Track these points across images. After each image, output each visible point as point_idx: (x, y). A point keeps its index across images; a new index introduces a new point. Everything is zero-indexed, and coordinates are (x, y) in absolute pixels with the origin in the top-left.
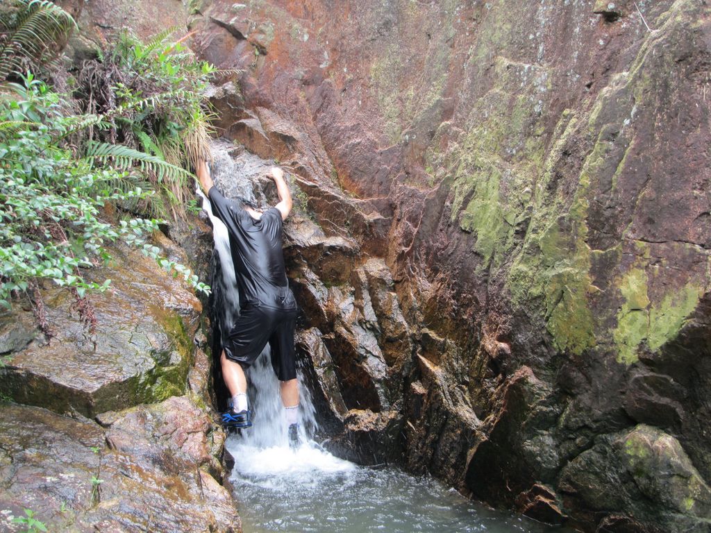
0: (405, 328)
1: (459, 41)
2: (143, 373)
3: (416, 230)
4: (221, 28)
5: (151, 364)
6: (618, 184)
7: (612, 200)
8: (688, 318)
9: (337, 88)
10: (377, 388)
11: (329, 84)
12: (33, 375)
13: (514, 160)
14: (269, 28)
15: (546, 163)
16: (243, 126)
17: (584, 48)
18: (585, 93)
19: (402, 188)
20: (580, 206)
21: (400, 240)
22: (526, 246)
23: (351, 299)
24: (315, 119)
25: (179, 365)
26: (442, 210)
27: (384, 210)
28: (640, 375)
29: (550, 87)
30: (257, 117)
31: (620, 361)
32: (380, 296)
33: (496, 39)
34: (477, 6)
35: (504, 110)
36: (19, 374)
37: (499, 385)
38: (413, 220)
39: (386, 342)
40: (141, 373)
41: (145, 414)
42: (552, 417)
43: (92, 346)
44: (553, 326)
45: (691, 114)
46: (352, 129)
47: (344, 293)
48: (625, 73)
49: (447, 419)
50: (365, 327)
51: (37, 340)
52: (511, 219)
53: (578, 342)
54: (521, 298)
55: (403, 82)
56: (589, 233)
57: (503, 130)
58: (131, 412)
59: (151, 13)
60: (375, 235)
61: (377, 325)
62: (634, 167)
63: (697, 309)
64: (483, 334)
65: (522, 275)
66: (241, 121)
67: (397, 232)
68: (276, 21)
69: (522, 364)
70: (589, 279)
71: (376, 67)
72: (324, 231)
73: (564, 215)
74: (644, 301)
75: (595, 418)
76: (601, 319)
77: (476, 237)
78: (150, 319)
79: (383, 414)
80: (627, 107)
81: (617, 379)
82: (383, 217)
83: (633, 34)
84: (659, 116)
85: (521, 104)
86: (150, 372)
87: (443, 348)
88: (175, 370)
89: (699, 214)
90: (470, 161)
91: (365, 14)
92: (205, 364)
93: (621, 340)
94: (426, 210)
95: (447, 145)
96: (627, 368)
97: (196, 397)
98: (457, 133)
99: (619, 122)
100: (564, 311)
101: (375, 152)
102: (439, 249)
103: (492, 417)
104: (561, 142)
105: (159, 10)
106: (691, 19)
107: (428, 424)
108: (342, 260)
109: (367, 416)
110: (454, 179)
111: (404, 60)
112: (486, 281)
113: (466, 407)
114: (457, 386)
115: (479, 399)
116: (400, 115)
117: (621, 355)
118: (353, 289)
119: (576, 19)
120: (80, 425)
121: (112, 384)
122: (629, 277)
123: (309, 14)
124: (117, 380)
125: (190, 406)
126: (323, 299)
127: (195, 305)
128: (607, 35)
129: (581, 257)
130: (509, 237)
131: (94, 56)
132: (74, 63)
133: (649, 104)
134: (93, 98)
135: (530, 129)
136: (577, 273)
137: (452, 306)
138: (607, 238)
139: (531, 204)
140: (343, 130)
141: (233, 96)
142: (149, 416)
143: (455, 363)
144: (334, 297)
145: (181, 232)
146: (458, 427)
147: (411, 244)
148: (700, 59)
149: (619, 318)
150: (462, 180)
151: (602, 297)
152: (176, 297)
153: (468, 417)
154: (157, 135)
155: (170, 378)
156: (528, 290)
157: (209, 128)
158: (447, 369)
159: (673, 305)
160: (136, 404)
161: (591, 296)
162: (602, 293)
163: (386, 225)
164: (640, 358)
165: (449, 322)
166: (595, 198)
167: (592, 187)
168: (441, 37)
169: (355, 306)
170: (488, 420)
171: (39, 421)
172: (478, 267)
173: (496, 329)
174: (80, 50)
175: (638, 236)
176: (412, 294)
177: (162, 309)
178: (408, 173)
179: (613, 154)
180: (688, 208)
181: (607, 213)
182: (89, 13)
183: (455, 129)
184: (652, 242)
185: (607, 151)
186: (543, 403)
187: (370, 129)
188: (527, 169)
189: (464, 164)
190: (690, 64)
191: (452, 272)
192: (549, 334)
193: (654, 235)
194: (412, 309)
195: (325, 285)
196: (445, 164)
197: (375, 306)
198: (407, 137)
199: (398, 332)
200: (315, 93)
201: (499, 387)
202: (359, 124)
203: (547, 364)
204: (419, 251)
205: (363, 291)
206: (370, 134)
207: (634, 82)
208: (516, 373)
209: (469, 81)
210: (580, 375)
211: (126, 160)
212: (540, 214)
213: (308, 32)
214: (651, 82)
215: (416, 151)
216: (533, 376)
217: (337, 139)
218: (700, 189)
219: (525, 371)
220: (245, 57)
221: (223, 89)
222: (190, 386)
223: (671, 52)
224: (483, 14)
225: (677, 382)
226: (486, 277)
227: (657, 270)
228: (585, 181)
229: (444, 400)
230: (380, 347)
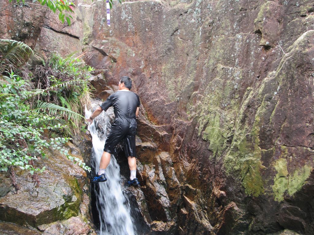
0: (178, 184)
1: (201, 57)
2: (60, 206)
3: (183, 139)
4: (97, 51)
5: (63, 202)
6: (273, 120)
7: (270, 127)
8: (306, 181)
9: (148, 76)
10: (166, 211)
11: (144, 75)
12: (9, 207)
13: (226, 109)
14: (118, 51)
15: (240, 111)
16: (106, 93)
17: (256, 61)
18: (257, 80)
19: (176, 120)
20: (256, 130)
21: (175, 144)
22: (232, 147)
23: (153, 170)
24: (138, 90)
25: (76, 202)
26: (194, 131)
27: (168, 130)
28: (285, 207)
29: (241, 77)
30: (112, 89)
31: (276, 200)
32: (167, 169)
33: (217, 56)
34: (209, 42)
35: (221, 87)
36: (2, 207)
37: (221, 211)
38: (181, 135)
39: (169, 190)
40: (58, 206)
41: (60, 225)
42: (245, 225)
43: (36, 193)
44: (245, 184)
45: (304, 90)
46: (154, 94)
47: (150, 168)
48: (274, 72)
49: (197, 226)
50: (160, 183)
51: (11, 191)
52: (225, 135)
53: (256, 191)
54: (230, 171)
55: (176, 74)
56: (260, 142)
57: (221, 96)
58: (53, 224)
59: (66, 45)
60: (164, 141)
61: (165, 182)
62: (279, 113)
63: (310, 177)
64: (213, 187)
65: (230, 160)
66: (105, 91)
67: (174, 140)
68: (121, 47)
69: (231, 201)
70: (261, 163)
71: (165, 68)
72: (142, 139)
73: (249, 134)
74: (286, 173)
75: (265, 226)
76: (267, 181)
77: (209, 143)
78: (63, 181)
79: (168, 223)
80: (275, 87)
81: (274, 208)
82: (168, 134)
83: (277, 55)
84: (290, 91)
85: (228, 84)
86: (62, 206)
87: (195, 193)
88: (74, 204)
89: (309, 134)
90: (206, 109)
91: (159, 45)
92: (88, 201)
93: (276, 190)
94: (187, 131)
95: (196, 102)
96: (279, 203)
97: (83, 217)
98: (200, 97)
99: (272, 93)
100: (250, 177)
101: (164, 105)
102: (193, 148)
103: (218, 225)
104: (247, 101)
105: (70, 44)
106: (303, 49)
107: (189, 228)
108: (149, 152)
109: (161, 224)
110: (199, 117)
111: (176, 65)
112: (214, 163)
113: (206, 220)
114: (202, 210)
115: (212, 217)
116: (175, 89)
117: (276, 197)
118: (154, 166)
119: (252, 48)
120: (30, 231)
121: (45, 211)
122: (279, 162)
123: (135, 45)
124: (48, 210)
125: (80, 221)
126: (141, 170)
127: (84, 174)
128: (265, 55)
129: (257, 153)
130: (224, 143)
131: (41, 63)
132: (32, 66)
133: (285, 85)
134: (40, 82)
135: (233, 96)
136: (255, 160)
137: (199, 174)
138: (268, 144)
139: (234, 129)
140: (150, 95)
141: (101, 80)
142: (62, 226)
143: (200, 200)
144: (146, 169)
145: (78, 140)
146: (202, 230)
147: (180, 146)
148: (307, 66)
149: (275, 180)
150: (203, 118)
151: (267, 171)
152: (75, 170)
153: (207, 225)
154: (68, 98)
155: (72, 208)
156: (233, 167)
157: (91, 94)
158: (197, 203)
159: (299, 174)
160: (56, 220)
161: (262, 170)
162: (267, 169)
163: (169, 137)
164: (284, 199)
165: (198, 181)
166: (262, 126)
167: (261, 121)
168: (193, 55)
169: (156, 173)
170: (216, 226)
171: (11, 229)
172: (211, 156)
173: (219, 185)
174: (35, 61)
175: (282, 143)
176: (181, 168)
177: (68, 176)
178: (179, 114)
179: (270, 107)
180: (304, 131)
181: (268, 133)
182: (39, 45)
183: (199, 95)
184: (288, 146)
185: (267, 106)
186: (241, 219)
187: (162, 95)
188: (232, 113)
189: (203, 111)
190: (303, 68)
191: (199, 158)
192: (243, 187)
193: (289, 143)
194: (181, 175)
195: (142, 164)
196: (195, 110)
197: (164, 173)
198: (178, 98)
199: (175, 185)
200: (137, 79)
201: (221, 212)
202: (157, 92)
203: (243, 201)
204: (184, 149)
205: (159, 167)
206: (162, 97)
207: (278, 76)
208: (229, 205)
209: (206, 74)
210: (258, 206)
211: (54, 110)
212: (238, 133)
213: (135, 53)
214: (286, 76)
215: (182, 104)
216: (236, 206)
217: (147, 99)
218: (309, 123)
219: (233, 204)
220: (108, 63)
221: (97, 77)
222: (81, 211)
223: (294, 63)
224: (211, 45)
225: (302, 210)
226: (214, 161)
227: (291, 159)
228: (258, 119)
229: (196, 217)
230: (167, 192)
